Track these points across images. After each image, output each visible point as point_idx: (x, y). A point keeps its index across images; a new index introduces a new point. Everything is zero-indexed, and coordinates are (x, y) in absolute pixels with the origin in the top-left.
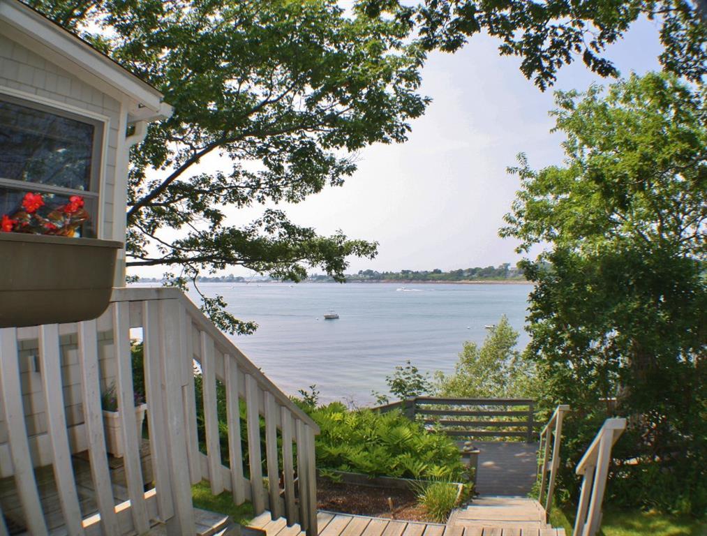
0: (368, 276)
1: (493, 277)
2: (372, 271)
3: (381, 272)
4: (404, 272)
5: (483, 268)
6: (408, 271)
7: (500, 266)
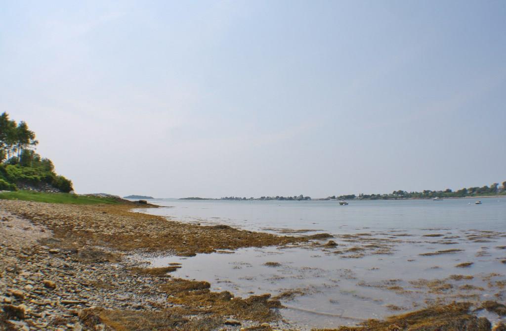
0: (400, 195)
1: (487, 193)
2: (402, 192)
3: (409, 192)
4: (425, 192)
5: (480, 187)
6: (429, 191)
7: (492, 186)
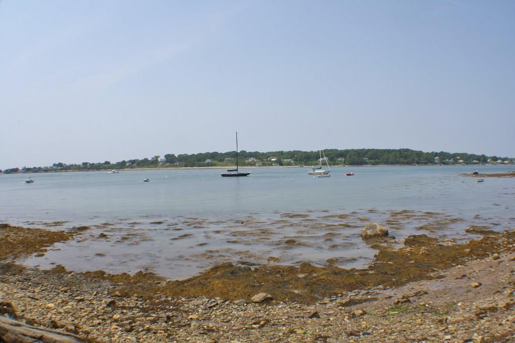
0: (59, 168)
1: (148, 165)
2: (62, 164)
3: (68, 164)
4: (84, 164)
5: (140, 159)
6: (87, 163)
7: (153, 158)
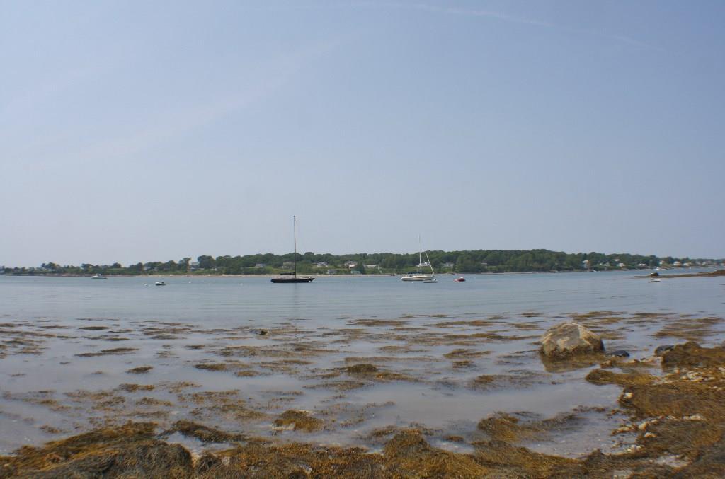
0: (50, 270)
1: (173, 270)
3: (62, 266)
4: (84, 266)
5: (163, 262)
6: (89, 265)
7: (181, 261)
